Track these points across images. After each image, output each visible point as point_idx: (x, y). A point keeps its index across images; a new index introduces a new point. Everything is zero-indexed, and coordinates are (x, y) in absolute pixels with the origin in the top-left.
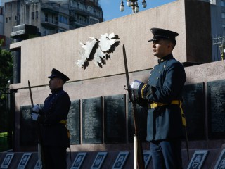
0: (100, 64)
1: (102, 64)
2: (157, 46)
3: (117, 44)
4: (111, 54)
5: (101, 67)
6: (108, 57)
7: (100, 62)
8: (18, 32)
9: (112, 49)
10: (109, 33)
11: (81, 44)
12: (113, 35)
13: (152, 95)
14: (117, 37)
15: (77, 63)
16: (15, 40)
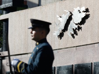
0: (73, 35)
1: (75, 35)
2: (34, 32)
3: (87, 17)
4: (82, 26)
5: (74, 37)
6: (79, 28)
7: (73, 33)
8: (6, 4)
9: (83, 21)
10: (80, 7)
11: (58, 16)
12: (83, 9)
13: (24, 70)
14: (87, 10)
15: (54, 34)
16: (4, 12)
